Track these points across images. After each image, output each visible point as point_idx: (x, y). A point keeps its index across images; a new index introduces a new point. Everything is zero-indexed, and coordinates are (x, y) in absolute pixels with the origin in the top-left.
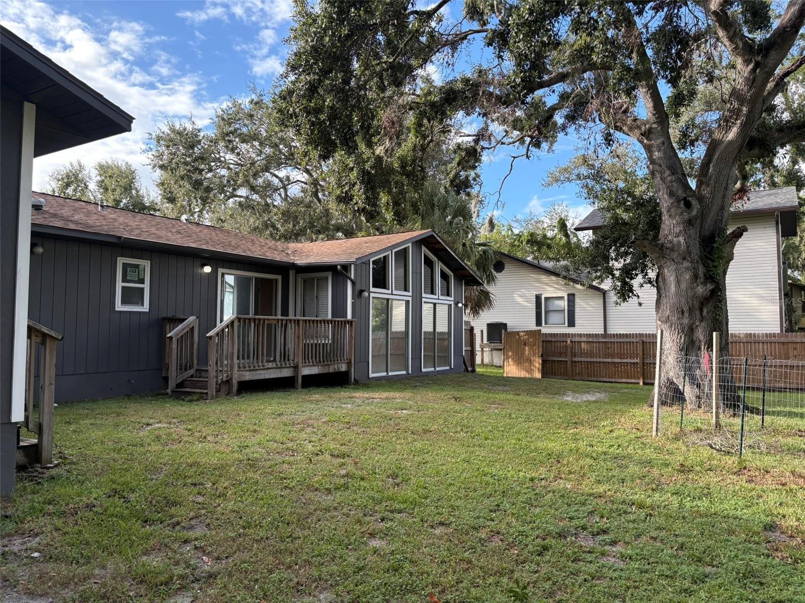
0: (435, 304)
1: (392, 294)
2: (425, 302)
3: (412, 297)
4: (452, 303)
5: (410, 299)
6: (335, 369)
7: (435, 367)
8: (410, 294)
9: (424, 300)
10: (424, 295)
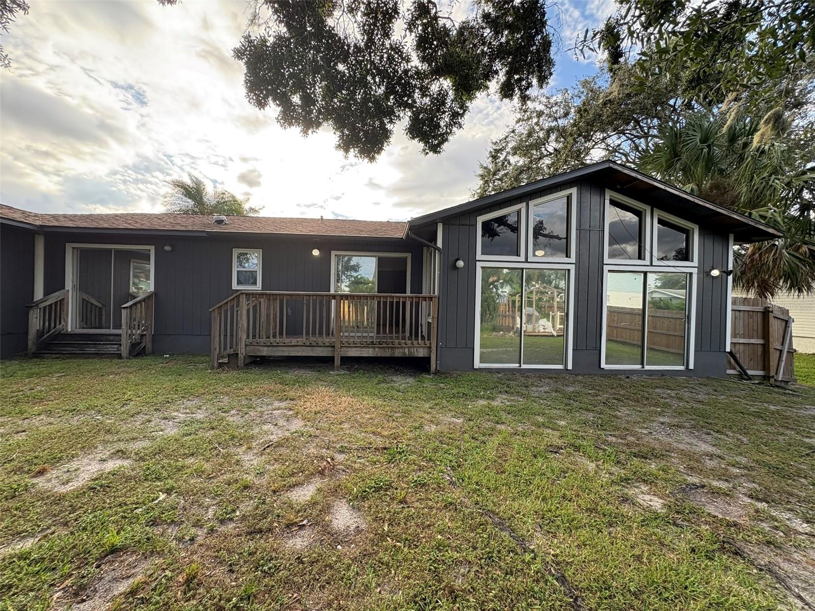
0: (645, 273)
1: (526, 261)
2: (610, 271)
3: (578, 264)
4: (695, 271)
5: (572, 268)
6: (404, 353)
7: (642, 364)
8: (573, 259)
9: (606, 268)
10: (606, 260)
